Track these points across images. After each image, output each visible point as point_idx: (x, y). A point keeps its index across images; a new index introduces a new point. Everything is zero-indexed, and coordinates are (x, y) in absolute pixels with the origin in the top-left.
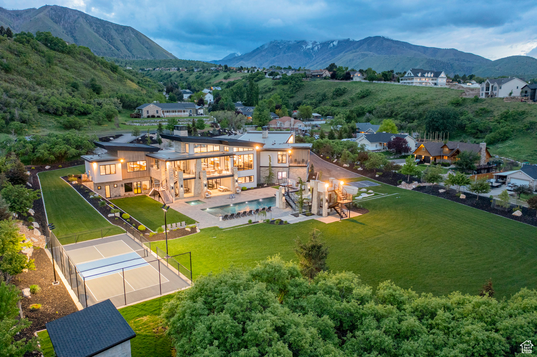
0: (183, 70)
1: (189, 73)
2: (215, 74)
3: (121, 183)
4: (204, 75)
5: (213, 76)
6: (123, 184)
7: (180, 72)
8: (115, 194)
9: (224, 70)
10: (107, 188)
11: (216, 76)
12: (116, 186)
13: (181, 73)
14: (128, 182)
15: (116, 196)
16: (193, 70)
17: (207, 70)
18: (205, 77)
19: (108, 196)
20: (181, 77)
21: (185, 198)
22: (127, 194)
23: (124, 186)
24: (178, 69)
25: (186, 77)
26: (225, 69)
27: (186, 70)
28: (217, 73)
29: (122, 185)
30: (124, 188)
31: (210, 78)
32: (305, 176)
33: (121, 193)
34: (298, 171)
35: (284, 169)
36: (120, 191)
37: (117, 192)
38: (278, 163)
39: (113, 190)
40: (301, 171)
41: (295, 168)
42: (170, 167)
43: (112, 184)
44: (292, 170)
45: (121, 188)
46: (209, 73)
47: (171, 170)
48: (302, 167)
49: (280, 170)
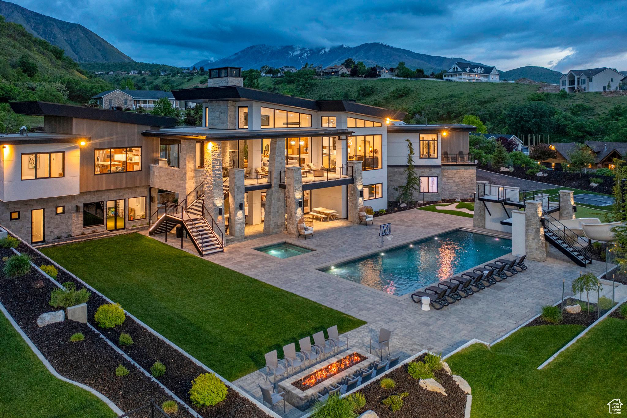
0: (146, 74)
1: (153, 77)
2: (188, 78)
3: (74, 203)
4: (174, 79)
5: (185, 80)
6: (81, 205)
7: (142, 75)
8: (56, 233)
9: (200, 73)
10: (38, 215)
11: (189, 80)
12: (60, 210)
13: (143, 77)
14: (93, 199)
15: (59, 238)
16: (159, 73)
17: (178, 73)
18: (174, 81)
19: (38, 235)
20: (144, 82)
21: (246, 238)
22: (89, 231)
23: (82, 210)
24: (140, 73)
25: (149, 81)
26: (202, 71)
27: (150, 74)
28: (191, 77)
29: (77, 208)
30: (81, 216)
31: (182, 83)
32: (472, 185)
33: (73, 228)
34: (458, 175)
35: (433, 171)
36: (71, 225)
37: (64, 227)
38: (420, 158)
39: (54, 220)
40: (464, 175)
41: (453, 169)
42: (215, 155)
43: (51, 204)
44: (446, 174)
45: (74, 215)
46: (180, 77)
47: (217, 164)
48: (467, 167)
49: (424, 172)
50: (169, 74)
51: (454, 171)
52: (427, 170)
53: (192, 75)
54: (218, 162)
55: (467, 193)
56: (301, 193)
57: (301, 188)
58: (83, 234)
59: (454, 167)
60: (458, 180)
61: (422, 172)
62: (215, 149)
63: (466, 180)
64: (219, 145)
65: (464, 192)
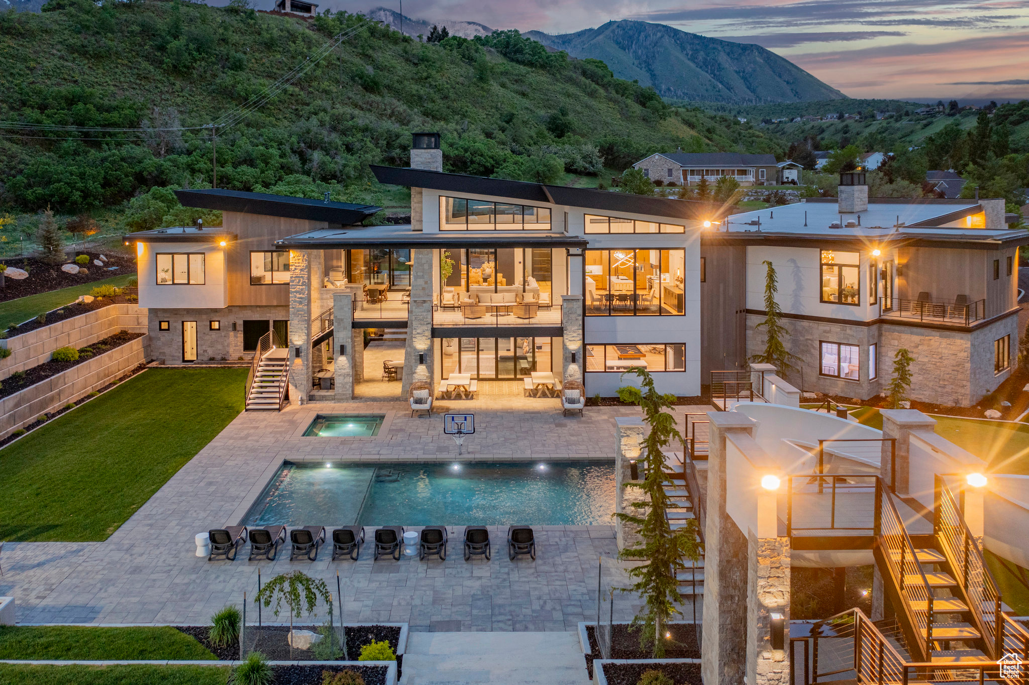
1: (863, 124)
3: (231, 319)
5: (919, 126)
6: (240, 322)
8: (211, 353)
11: (926, 126)
12: (216, 325)
13: (844, 123)
14: (257, 316)
15: (214, 359)
16: (873, 117)
17: (907, 114)
19: (190, 355)
20: (846, 133)
21: (358, 398)
22: (248, 355)
23: (240, 327)
24: (841, 117)
25: (855, 131)
26: (952, 109)
27: (857, 118)
29: (234, 325)
30: (241, 336)
31: (912, 132)
32: (960, 376)
33: (231, 350)
34: (925, 348)
35: (848, 331)
36: (228, 346)
37: (220, 347)
38: (822, 301)
39: (207, 337)
40: (940, 350)
41: (912, 333)
42: (296, 269)
43: (204, 317)
44: (896, 343)
45: (232, 333)
46: (909, 121)
47: (299, 282)
48: (948, 333)
49: (829, 332)
50: (891, 117)
51: (916, 339)
52: (836, 328)
53: (933, 116)
54: (300, 280)
55: (947, 392)
56: (428, 342)
57: (429, 333)
58: (241, 358)
59: (915, 329)
60: (926, 360)
61: (825, 332)
62: (297, 261)
63: (946, 362)
64: (304, 256)
65: (939, 389)
